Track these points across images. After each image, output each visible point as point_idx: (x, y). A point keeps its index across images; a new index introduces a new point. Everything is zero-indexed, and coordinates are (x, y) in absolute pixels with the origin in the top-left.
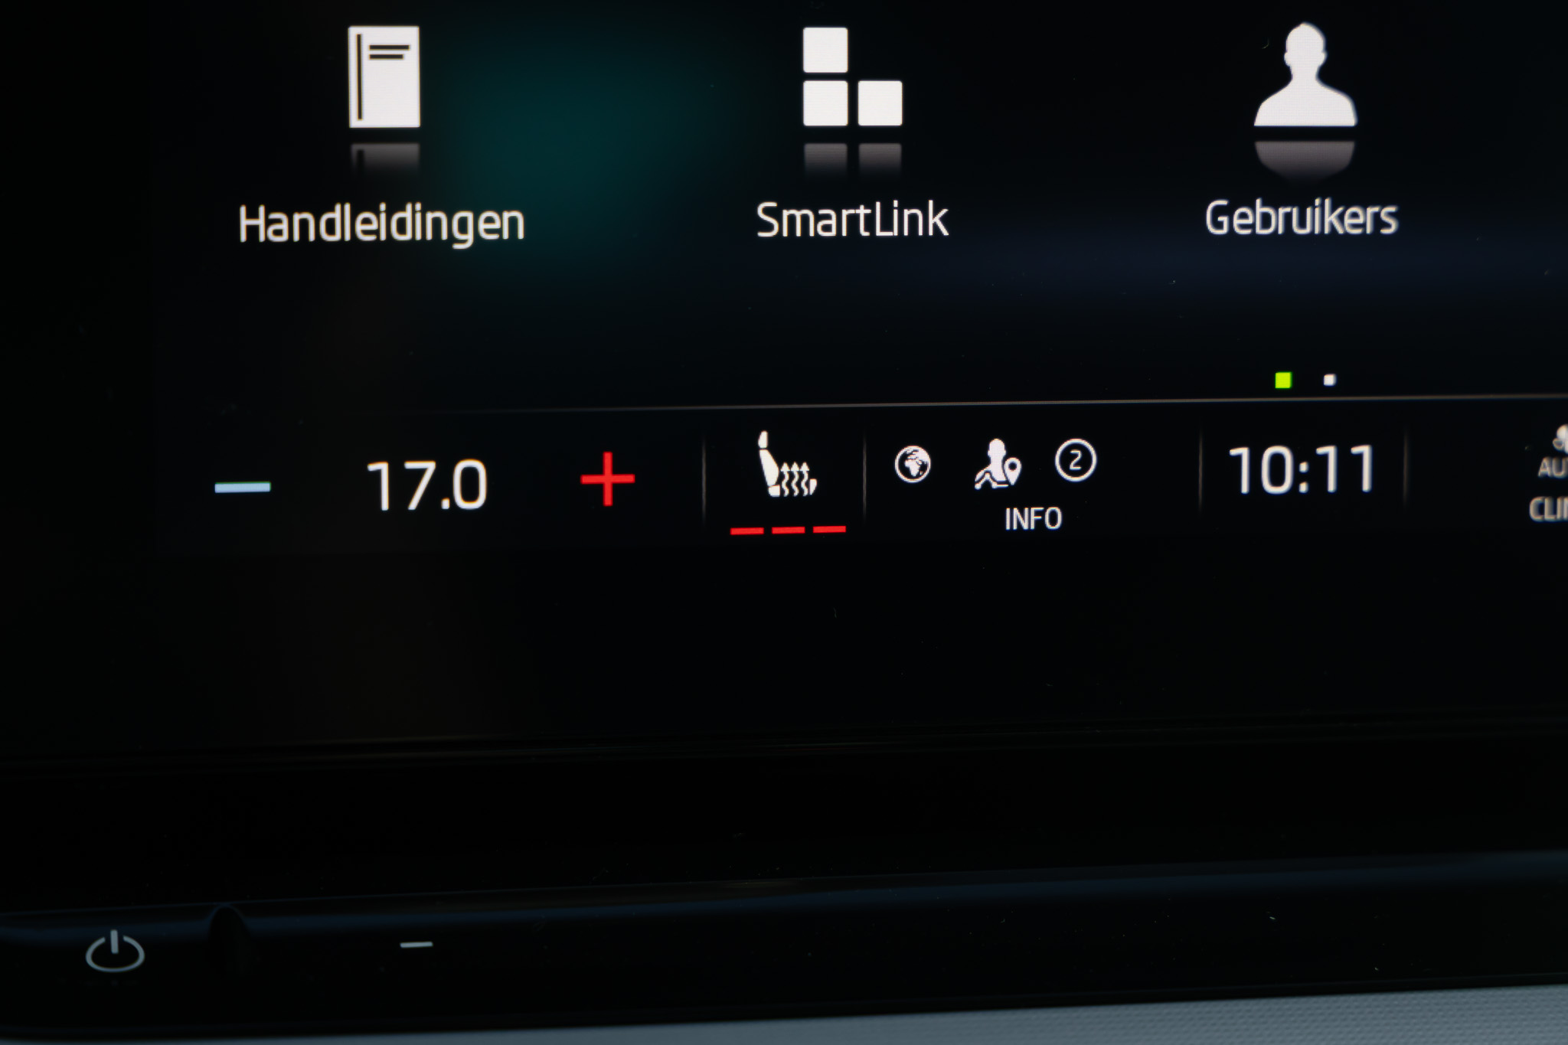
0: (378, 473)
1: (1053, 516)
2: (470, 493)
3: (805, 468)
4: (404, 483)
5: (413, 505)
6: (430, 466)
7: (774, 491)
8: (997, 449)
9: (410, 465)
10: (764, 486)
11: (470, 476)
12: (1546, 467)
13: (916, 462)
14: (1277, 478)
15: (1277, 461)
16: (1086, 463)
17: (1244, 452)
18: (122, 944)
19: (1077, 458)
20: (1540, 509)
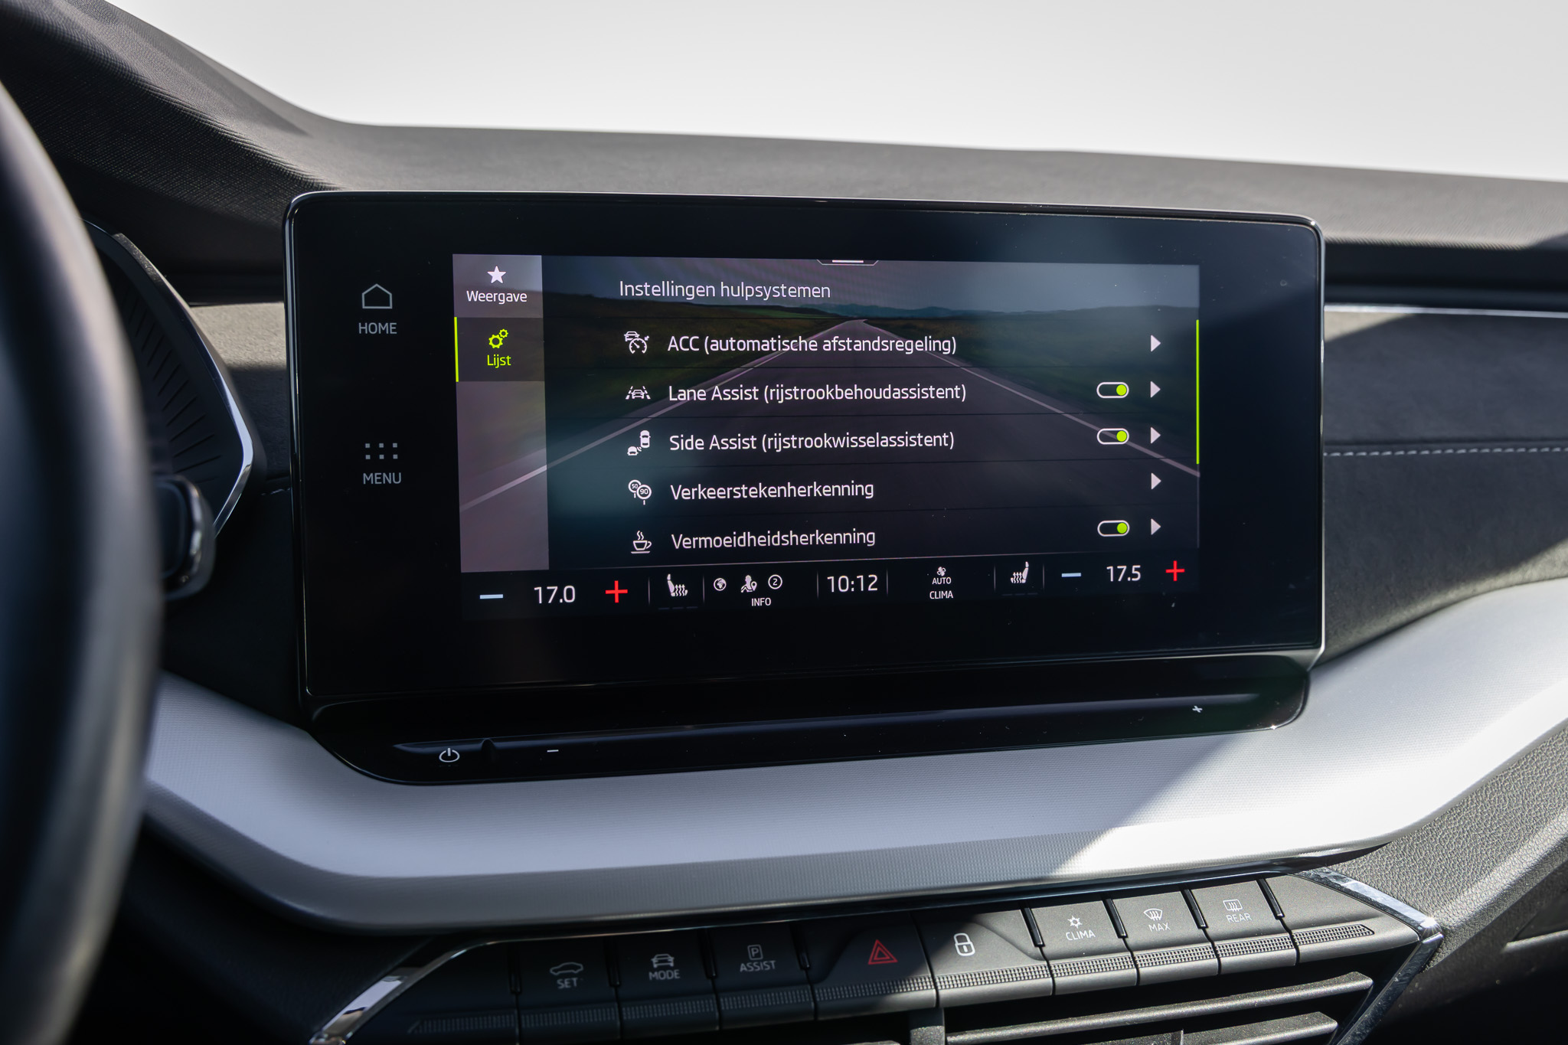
0: (538, 590)
1: (768, 601)
2: (569, 597)
3: (683, 586)
4: (547, 594)
5: (550, 602)
6: (556, 588)
7: (673, 595)
8: (748, 578)
9: (548, 588)
10: (670, 593)
11: (569, 592)
12: (935, 581)
13: (721, 583)
14: (844, 587)
15: (844, 581)
16: (778, 582)
17: (832, 578)
18: (452, 753)
19: (776, 581)
20: (933, 595)
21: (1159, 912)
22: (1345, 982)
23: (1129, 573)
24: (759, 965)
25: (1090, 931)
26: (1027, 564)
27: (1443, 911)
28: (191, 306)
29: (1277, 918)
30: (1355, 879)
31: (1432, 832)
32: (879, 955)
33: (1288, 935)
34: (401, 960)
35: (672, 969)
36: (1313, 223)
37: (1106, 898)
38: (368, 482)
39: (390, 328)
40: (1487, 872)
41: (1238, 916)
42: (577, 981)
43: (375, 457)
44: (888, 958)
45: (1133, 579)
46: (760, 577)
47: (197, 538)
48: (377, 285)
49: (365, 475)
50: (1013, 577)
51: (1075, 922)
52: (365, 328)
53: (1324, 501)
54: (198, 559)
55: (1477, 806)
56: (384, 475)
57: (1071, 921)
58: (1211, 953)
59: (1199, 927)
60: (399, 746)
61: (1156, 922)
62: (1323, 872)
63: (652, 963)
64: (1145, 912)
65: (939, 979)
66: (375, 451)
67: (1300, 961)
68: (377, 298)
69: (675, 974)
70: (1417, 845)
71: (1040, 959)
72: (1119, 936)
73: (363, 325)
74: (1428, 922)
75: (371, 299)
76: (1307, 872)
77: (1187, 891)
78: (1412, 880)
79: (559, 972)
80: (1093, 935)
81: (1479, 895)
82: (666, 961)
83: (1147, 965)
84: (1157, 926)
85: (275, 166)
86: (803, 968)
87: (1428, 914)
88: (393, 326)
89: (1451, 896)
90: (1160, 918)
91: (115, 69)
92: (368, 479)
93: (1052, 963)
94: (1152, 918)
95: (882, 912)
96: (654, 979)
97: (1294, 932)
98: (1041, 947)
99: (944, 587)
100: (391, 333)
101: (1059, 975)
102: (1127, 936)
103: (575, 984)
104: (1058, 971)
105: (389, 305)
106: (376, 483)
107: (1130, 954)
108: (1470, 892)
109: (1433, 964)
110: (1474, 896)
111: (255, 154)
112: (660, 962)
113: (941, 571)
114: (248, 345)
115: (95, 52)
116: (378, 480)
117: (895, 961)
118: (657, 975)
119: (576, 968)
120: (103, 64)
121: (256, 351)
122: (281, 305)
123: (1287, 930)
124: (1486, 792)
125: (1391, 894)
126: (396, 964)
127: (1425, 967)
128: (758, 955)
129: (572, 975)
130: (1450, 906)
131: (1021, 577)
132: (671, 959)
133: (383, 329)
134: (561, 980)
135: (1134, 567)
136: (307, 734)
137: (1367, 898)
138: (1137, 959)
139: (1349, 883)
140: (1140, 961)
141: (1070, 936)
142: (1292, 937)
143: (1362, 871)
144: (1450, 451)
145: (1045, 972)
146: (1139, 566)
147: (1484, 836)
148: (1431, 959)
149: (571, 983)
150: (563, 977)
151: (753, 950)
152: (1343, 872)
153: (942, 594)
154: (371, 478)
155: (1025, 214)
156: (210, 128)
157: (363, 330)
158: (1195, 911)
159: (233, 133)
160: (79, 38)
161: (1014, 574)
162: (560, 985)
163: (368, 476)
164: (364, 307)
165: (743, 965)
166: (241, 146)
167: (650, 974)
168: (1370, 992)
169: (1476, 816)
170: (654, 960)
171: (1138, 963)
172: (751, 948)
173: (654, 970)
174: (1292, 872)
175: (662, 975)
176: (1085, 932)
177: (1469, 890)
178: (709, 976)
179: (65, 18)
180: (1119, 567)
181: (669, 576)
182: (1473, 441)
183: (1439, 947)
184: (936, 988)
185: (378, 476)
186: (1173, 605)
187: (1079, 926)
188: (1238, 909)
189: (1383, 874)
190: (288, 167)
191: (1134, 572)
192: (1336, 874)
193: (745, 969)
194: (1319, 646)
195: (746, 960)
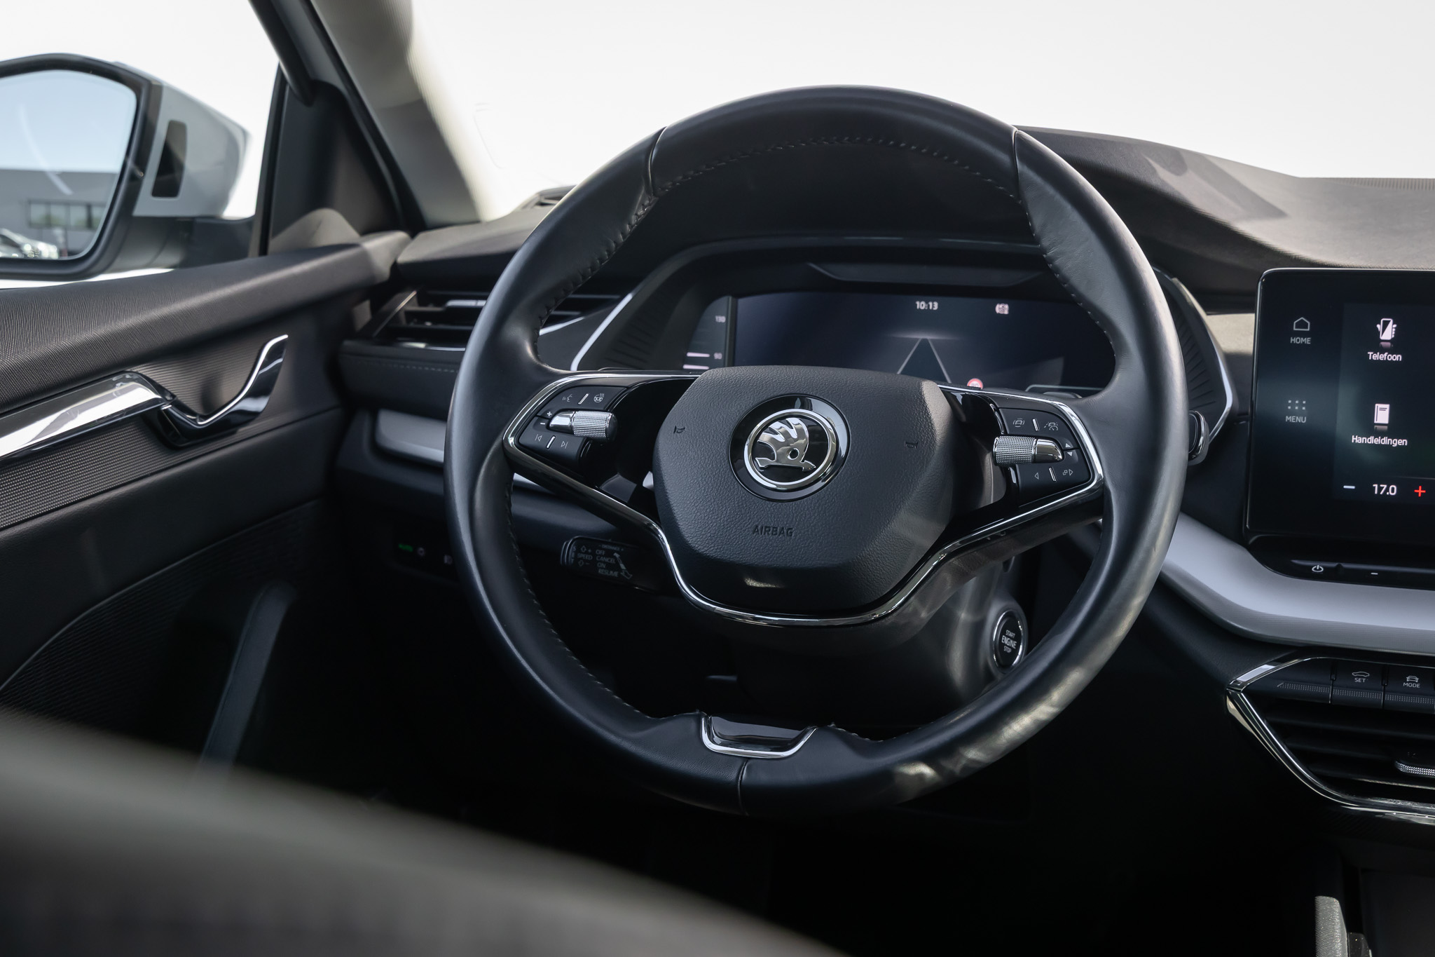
0: (1375, 486)
2: (1393, 491)
4: (1380, 489)
5: (1381, 493)
6: (1385, 486)
9: (1381, 485)
11: (1393, 489)
18: (1319, 566)
28: (1208, 314)
34: (1276, 656)
35: (1417, 683)
38: (1288, 421)
39: (1307, 341)
42: (1365, 681)
43: (1293, 408)
47: (1202, 440)
48: (1302, 318)
52: (1294, 340)
56: (1297, 418)
60: (1294, 560)
63: (1406, 679)
66: (1293, 405)
68: (1302, 325)
69: (1418, 686)
75: (1299, 325)
79: (1357, 675)
82: (1414, 678)
96: (1406, 686)
100: (1308, 343)
105: (1308, 329)
112: (1411, 679)
116: (1293, 420)
118: (1408, 684)
119: (1366, 674)
126: (1273, 657)
129: (1364, 678)
132: (1417, 679)
133: (1304, 341)
136: (1245, 549)
149: (1362, 680)
150: (1358, 677)
154: (1290, 419)
162: (1357, 682)
163: (1288, 418)
164: (1295, 329)
167: (1404, 683)
170: (1408, 678)
173: (1407, 682)
175: (1411, 685)
185: (1293, 418)
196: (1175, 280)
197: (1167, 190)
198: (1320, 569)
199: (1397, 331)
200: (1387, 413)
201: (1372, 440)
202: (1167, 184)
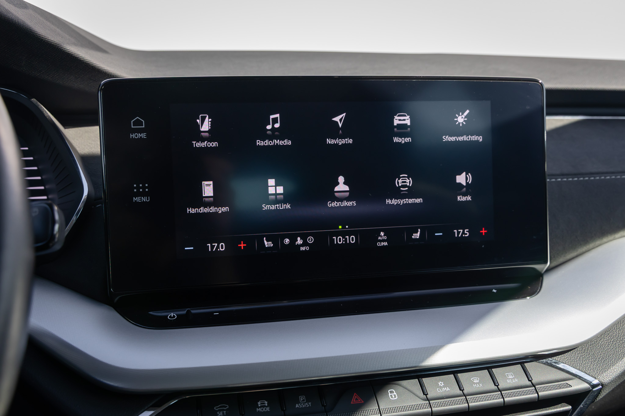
0: (209, 245)
1: (307, 248)
2: (222, 248)
3: (271, 242)
4: (212, 247)
5: (214, 250)
6: (216, 244)
7: (267, 246)
8: (299, 239)
9: (213, 244)
10: (265, 245)
11: (222, 246)
12: (379, 238)
13: (287, 241)
14: (340, 241)
15: (340, 239)
16: (312, 240)
17: (335, 238)
18: (173, 315)
19: (311, 240)
20: (379, 244)
21: (478, 379)
22: (560, 408)
23: (463, 233)
24: (304, 404)
25: (448, 388)
26: (419, 230)
27: (601, 376)
28: (65, 128)
29: (529, 380)
30: (563, 363)
31: (597, 342)
32: (355, 399)
33: (534, 388)
34: (151, 404)
35: (267, 407)
36: (540, 81)
37: (455, 373)
39: (143, 135)
40: (621, 359)
41: (512, 380)
42: (226, 413)
43: (138, 190)
44: (360, 401)
45: (466, 236)
46: (304, 238)
47: (57, 227)
48: (138, 118)
49: (134, 198)
50: (413, 236)
51: (441, 384)
52: (133, 136)
53: (548, 200)
54: (57, 236)
55: (616, 330)
56: (142, 198)
57: (439, 383)
58: (500, 397)
59: (495, 385)
60: (151, 313)
61: (476, 383)
62: (549, 360)
63: (258, 404)
64: (471, 379)
65: (382, 409)
66: (138, 188)
67: (540, 399)
68: (138, 123)
69: (268, 409)
70: (590, 348)
71: (426, 400)
72: (460, 390)
73: (132, 135)
74: (595, 382)
75: (135, 124)
76: (542, 360)
77: (490, 370)
78: (588, 363)
79: (218, 409)
80: (449, 389)
81: (617, 369)
82: (264, 403)
83: (472, 402)
84: (477, 385)
85: (97, 69)
86: (323, 405)
87: (595, 378)
88: (145, 135)
89: (604, 370)
90: (478, 382)
91: (27, 30)
92: (136, 200)
93: (431, 402)
94: (475, 381)
95: (357, 381)
96: (259, 411)
97: (536, 386)
98: (426, 395)
99: (383, 241)
100: (144, 137)
101: (434, 407)
102: (464, 390)
103: (225, 414)
104: (434, 405)
105: (143, 126)
106: (139, 201)
107: (465, 397)
108: (613, 368)
109: (598, 399)
110: (615, 369)
111: (88, 64)
112: (261, 404)
113: (382, 234)
114: (88, 144)
115: (19, 23)
116: (140, 200)
117: (363, 402)
118: (260, 409)
119: (225, 407)
120: (22, 28)
121: (91, 146)
122: (98, 127)
123: (534, 385)
124: (620, 324)
125: (579, 370)
126: (149, 406)
127: (594, 400)
128: (303, 400)
129: (224, 410)
130: (605, 374)
131: (417, 235)
132: (266, 402)
133: (141, 136)
134: (219, 412)
135: (466, 230)
136: (112, 308)
137: (568, 371)
138: (468, 399)
139: (561, 365)
140: (469, 400)
141: (439, 390)
142: (535, 389)
143: (566, 359)
144: (603, 178)
145: (428, 406)
146: (468, 230)
147: (619, 343)
148: (597, 397)
149: (223, 413)
150: (220, 411)
151: (301, 398)
152: (558, 360)
153: (383, 244)
154: (137, 199)
155: (415, 80)
156: (69, 53)
157: (132, 137)
158: (493, 378)
159: (78, 55)
160: (11, 17)
161: (414, 234)
162: (219, 414)
163: (135, 198)
164: (132, 127)
165: (297, 405)
166: (83, 60)
167: (257, 409)
168: (570, 412)
169: (616, 335)
170: (259, 403)
171: (469, 401)
172: (300, 397)
173: (259, 407)
174: (536, 361)
175: (262, 410)
176: (445, 388)
177: (613, 367)
178: (283, 410)
179: (6, 9)
180: (459, 230)
181: (265, 238)
182: (613, 173)
183: (600, 392)
184: (380, 413)
185: (140, 198)
186: (483, 246)
187: (443, 386)
188: (512, 377)
189: (576, 360)
190: (103, 69)
191: (466, 232)
192: (555, 361)
193: (298, 406)
194: (547, 263)
195: (298, 402)
196: (34, 100)
197: (9, 15)
198: (174, 316)
199: (213, 124)
200: (211, 187)
201: (202, 210)
202: (10, 12)
